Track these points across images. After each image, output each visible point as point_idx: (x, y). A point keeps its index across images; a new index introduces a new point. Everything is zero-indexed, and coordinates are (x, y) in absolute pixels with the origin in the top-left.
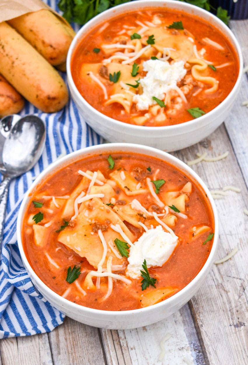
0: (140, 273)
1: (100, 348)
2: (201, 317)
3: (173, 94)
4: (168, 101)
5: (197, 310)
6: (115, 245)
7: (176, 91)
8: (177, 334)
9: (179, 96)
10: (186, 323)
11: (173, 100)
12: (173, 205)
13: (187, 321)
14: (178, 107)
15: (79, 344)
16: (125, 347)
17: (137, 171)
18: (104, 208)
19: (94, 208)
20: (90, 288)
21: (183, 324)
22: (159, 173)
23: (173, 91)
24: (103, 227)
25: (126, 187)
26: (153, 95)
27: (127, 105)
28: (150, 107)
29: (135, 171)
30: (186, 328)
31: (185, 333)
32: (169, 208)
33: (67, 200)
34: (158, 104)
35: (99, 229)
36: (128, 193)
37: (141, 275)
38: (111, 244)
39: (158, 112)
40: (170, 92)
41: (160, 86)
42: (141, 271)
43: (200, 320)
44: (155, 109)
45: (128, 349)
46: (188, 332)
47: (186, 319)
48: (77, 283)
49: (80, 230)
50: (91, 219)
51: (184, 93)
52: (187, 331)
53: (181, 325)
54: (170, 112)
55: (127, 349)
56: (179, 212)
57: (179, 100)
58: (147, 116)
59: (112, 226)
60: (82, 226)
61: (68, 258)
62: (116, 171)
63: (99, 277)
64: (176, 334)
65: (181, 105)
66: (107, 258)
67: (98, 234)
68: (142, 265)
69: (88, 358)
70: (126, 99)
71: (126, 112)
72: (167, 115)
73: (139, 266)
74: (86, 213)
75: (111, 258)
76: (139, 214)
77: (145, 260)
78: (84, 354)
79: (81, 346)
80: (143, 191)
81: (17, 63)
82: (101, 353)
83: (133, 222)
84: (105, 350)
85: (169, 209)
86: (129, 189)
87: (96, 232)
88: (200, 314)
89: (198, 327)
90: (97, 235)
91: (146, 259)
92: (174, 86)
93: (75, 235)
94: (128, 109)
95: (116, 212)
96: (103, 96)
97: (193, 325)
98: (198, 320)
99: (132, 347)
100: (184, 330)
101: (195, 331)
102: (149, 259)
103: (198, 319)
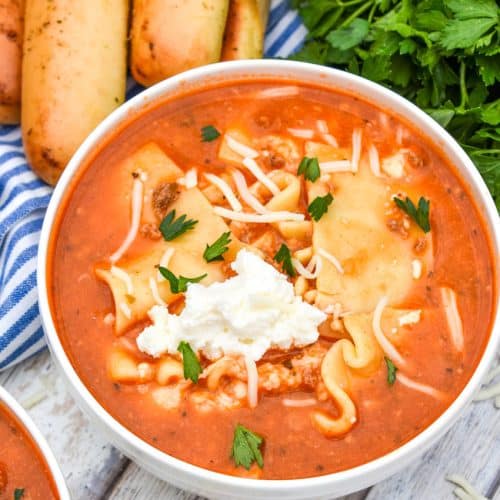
7: (244, 368)
9: (246, 382)
11: (228, 379)
14: (225, 401)
23: (240, 362)
27: (122, 313)
28: (167, 355)
39: (173, 381)
51: (259, 383)
54: (197, 398)
57: (239, 390)
58: (144, 369)
65: (237, 403)
70: (131, 299)
72: (184, 400)
81: (52, 31)
92: (256, 352)
94: (120, 324)
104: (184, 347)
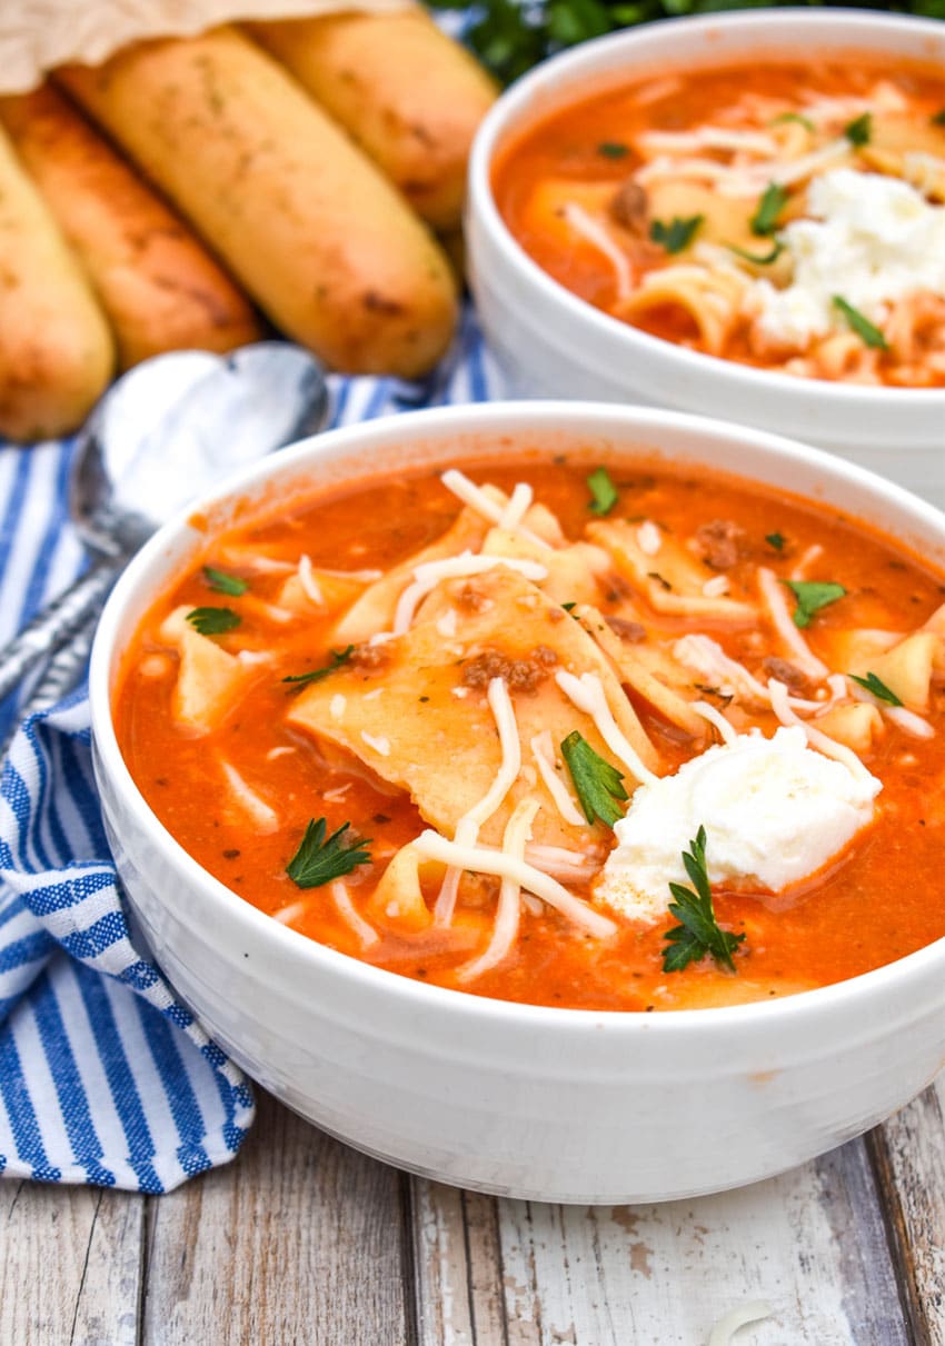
0: (665, 896)
1: (398, 1307)
2: (937, 1261)
3: (930, 310)
4: (899, 335)
5: (919, 1227)
6: (560, 762)
8: (806, 1313)
10: (859, 1275)
11: (925, 333)
12: (870, 675)
13: (861, 1265)
15: (292, 1271)
16: (525, 1322)
17: (721, 535)
18: (538, 602)
19: (488, 604)
20: (401, 909)
21: (838, 1279)
22: (821, 559)
23: (927, 301)
24: (519, 668)
25: (655, 576)
26: (838, 289)
29: (709, 532)
30: (854, 1298)
31: (848, 1314)
32: (851, 681)
33: (365, 586)
34: (853, 330)
35: (495, 674)
36: (660, 598)
37: (671, 905)
38: (542, 748)
39: (852, 362)
40: (915, 302)
42: (671, 885)
43: (930, 1275)
44: (838, 347)
45: (541, 1334)
46: (863, 1317)
47: (859, 1256)
48: (340, 892)
49: (405, 682)
50: (466, 646)
52: (858, 1309)
53: (831, 1278)
55: (534, 1333)
56: (897, 703)
59: (563, 678)
60: (417, 668)
61: (321, 793)
62: (620, 523)
63: (454, 869)
64: (800, 1312)
66: (509, 802)
67: (486, 696)
68: (685, 854)
69: (327, 1339)
73: (666, 860)
74: (448, 622)
75: (530, 806)
76: (699, 687)
77: (701, 829)
78: (311, 1319)
79: (304, 1282)
80: (736, 609)
82: (397, 1330)
83: (670, 702)
84: (419, 1318)
85: (848, 686)
86: (667, 586)
87: (481, 689)
88: (933, 1248)
89: (916, 1300)
90: (483, 702)
91: (709, 834)
93: (373, 695)
95: (590, 633)
97: (893, 1287)
98: (920, 1273)
99: (561, 1329)
100: (844, 1304)
101: (897, 1313)
102: (724, 832)
103: (924, 1267)
104: (840, 303)
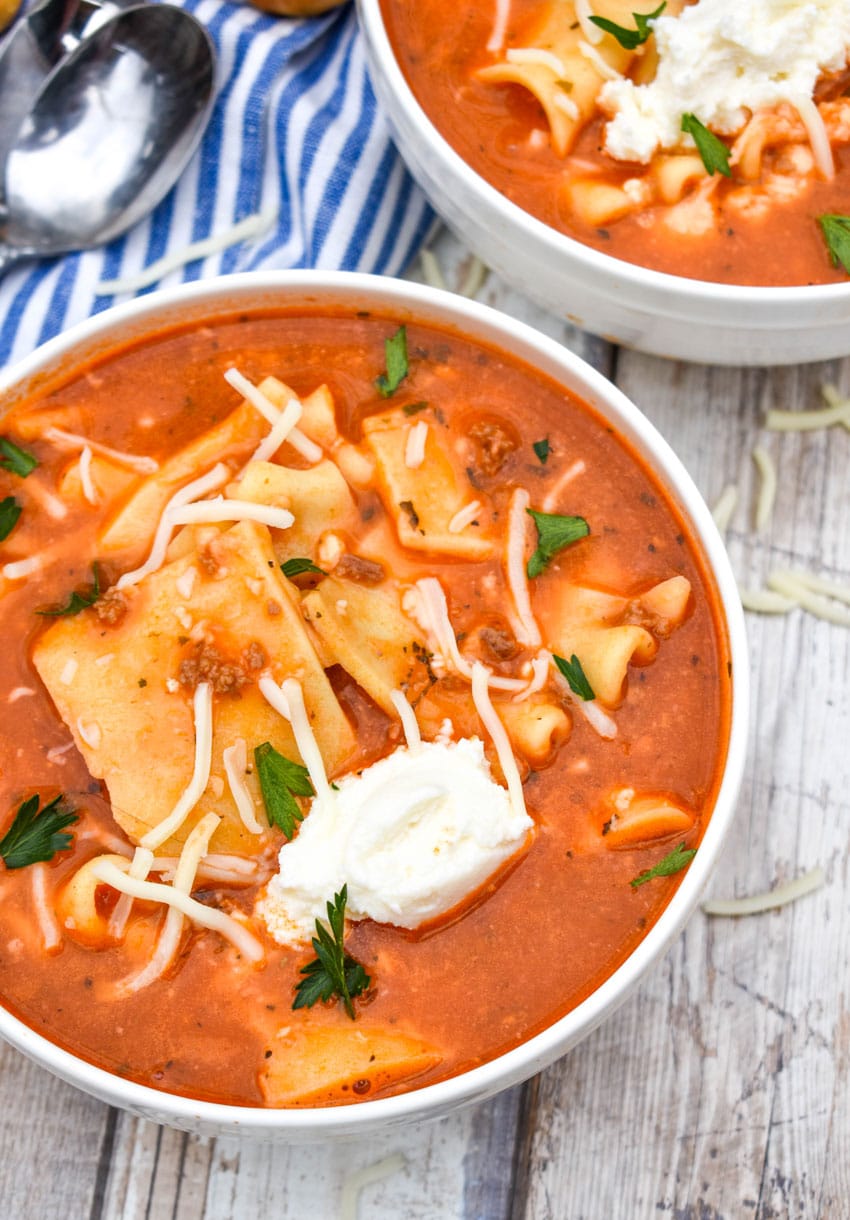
1: (102, 1118)
2: (556, 1124)
3: (783, 127)
4: (747, 151)
5: (551, 1087)
6: (251, 766)
7: (797, 119)
8: (433, 1164)
9: (806, 142)
10: (486, 1132)
11: (774, 151)
12: (574, 658)
13: (491, 1121)
14: (784, 188)
15: (24, 1071)
16: (201, 1146)
17: (487, 446)
18: (263, 589)
19: (223, 571)
20: (77, 924)
21: (468, 1132)
22: (579, 480)
23: (785, 112)
24: (222, 679)
25: (408, 506)
26: (689, 107)
27: (563, 113)
28: (661, 153)
29: (475, 438)
30: (476, 1154)
31: (467, 1172)
32: (553, 662)
33: (143, 478)
34: (699, 152)
35: (203, 676)
36: (407, 534)
37: (314, 939)
38: (234, 759)
39: (690, 187)
40: (775, 109)
41: (740, 72)
42: (317, 922)
43: (545, 1137)
44: (678, 171)
45: (211, 1160)
46: (477, 1175)
47: (492, 1111)
48: (39, 876)
49: (135, 647)
50: (195, 615)
51: (830, 134)
52: (476, 1167)
53: (462, 1132)
54: (738, 201)
55: (204, 1157)
56: (589, 694)
57: (800, 159)
58: (635, 190)
59: (267, 684)
60: (146, 632)
61: (46, 749)
62: (397, 416)
63: (127, 896)
64: (427, 1163)
65: (804, 184)
66: (194, 817)
67: (192, 697)
68: (329, 903)
69: (39, 1146)
70: (566, 87)
71: (550, 144)
72: (719, 211)
73: (317, 900)
74: (185, 579)
75: (210, 822)
76: (416, 647)
77: (345, 886)
78: (30, 1122)
79: (31, 1083)
80: (474, 544)
82: (96, 1142)
83: (377, 680)
84: (118, 1132)
85: (550, 668)
86: (415, 520)
87: (188, 690)
88: (557, 1110)
89: (526, 1164)
90: (190, 701)
91: (348, 886)
92: (800, 88)
93: (104, 661)
94: (562, 133)
95: (308, 621)
96: (486, 31)
97: (511, 1148)
98: (537, 1136)
99: (229, 1157)
100: (466, 1160)
101: (506, 1176)
102: (365, 890)
103: (543, 1129)
104: (690, 123)
